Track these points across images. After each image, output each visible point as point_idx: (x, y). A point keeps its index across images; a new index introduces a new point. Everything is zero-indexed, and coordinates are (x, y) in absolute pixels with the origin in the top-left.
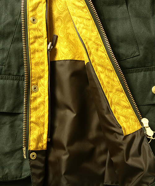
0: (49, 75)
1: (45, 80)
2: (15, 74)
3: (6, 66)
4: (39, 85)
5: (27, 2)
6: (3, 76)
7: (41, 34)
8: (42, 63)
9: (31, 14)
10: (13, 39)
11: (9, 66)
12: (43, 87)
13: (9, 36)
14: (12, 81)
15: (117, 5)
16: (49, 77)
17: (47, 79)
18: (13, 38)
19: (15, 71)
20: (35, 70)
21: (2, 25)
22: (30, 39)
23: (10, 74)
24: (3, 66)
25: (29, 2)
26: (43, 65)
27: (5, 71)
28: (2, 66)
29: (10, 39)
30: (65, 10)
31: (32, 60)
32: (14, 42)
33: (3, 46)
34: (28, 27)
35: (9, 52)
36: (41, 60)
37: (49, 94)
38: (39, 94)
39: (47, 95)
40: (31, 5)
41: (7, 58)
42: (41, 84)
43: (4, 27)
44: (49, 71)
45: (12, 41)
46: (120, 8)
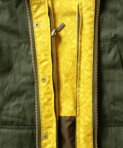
0: (56, 125)
1: (53, 129)
2: (30, 125)
3: (22, 119)
4: (48, 133)
5: (38, 65)
6: (20, 127)
7: (50, 91)
8: (51, 115)
9: (41, 74)
10: (27, 96)
11: (25, 118)
12: (52, 135)
13: (24, 93)
14: (27, 130)
15: (115, 69)
16: (56, 127)
17: (55, 129)
18: (27, 94)
19: (29, 122)
20: (45, 122)
21: (18, 85)
22: (41, 96)
23: (25, 125)
24: (20, 119)
25: (39, 65)
26: (51, 117)
27: (22, 123)
28: (18, 119)
29: (24, 96)
30: (71, 74)
31: (43, 113)
32: (28, 98)
33: (18, 102)
34: (39, 86)
35: (24, 107)
36: (50, 113)
37: (56, 142)
38: (49, 141)
39: (55, 142)
40: (40, 68)
41: (23, 112)
42: (50, 133)
43: (19, 86)
44: (56, 122)
45: (26, 97)
46: (117, 71)
